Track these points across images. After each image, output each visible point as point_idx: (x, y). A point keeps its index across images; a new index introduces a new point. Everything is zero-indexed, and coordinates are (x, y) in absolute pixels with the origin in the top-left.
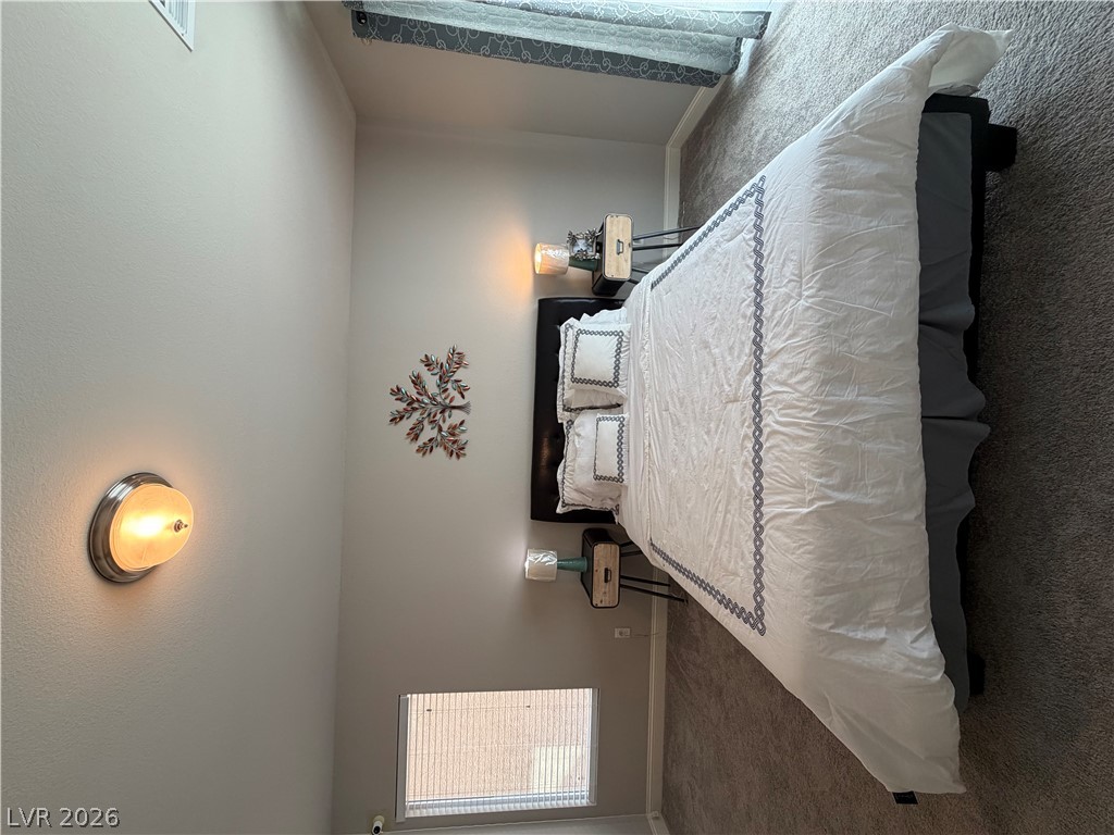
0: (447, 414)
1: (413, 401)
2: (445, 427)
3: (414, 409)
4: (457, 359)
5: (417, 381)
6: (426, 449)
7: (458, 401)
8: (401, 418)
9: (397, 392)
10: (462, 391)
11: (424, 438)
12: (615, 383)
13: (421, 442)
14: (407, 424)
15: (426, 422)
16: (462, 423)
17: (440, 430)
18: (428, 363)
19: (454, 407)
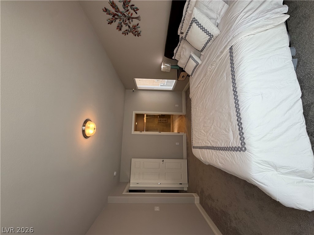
0: (131, 21)
1: (115, 15)
2: (131, 26)
3: (116, 18)
5: (113, 6)
6: (126, 33)
7: (135, 15)
8: (112, 22)
9: (106, 10)
10: (135, 10)
13: (122, 31)
14: (115, 25)
16: (138, 24)
17: (129, 27)
19: (133, 18)
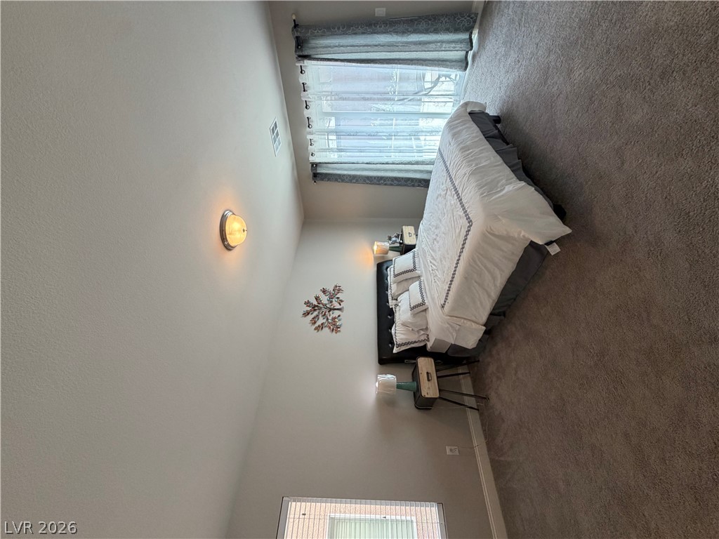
0: (331, 313)
1: (315, 306)
2: (330, 318)
3: (315, 310)
4: (338, 289)
5: (317, 298)
6: (321, 327)
7: (338, 306)
8: (308, 314)
9: (308, 303)
10: (340, 302)
11: (319, 323)
12: (415, 268)
13: (317, 325)
14: (310, 317)
15: (320, 316)
16: (339, 316)
17: (328, 319)
18: (324, 291)
19: (336, 309)
